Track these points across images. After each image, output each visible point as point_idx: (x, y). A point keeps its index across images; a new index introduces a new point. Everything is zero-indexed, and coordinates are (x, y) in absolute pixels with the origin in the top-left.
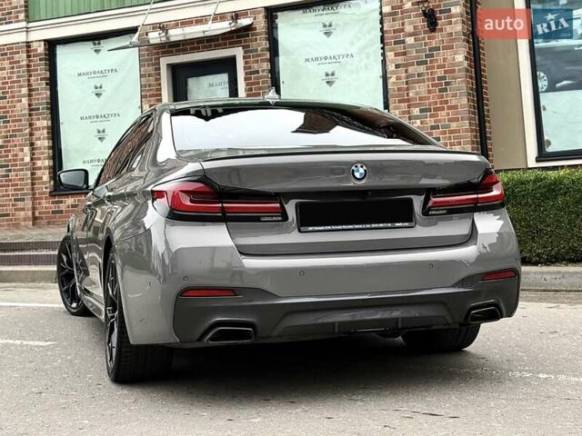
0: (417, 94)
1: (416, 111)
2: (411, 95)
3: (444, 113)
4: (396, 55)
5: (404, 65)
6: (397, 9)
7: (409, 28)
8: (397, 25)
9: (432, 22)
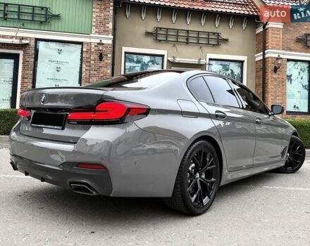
4: (86, 66)
5: (89, 70)
6: (89, 51)
7: (92, 58)
8: (88, 56)
9: (101, 57)
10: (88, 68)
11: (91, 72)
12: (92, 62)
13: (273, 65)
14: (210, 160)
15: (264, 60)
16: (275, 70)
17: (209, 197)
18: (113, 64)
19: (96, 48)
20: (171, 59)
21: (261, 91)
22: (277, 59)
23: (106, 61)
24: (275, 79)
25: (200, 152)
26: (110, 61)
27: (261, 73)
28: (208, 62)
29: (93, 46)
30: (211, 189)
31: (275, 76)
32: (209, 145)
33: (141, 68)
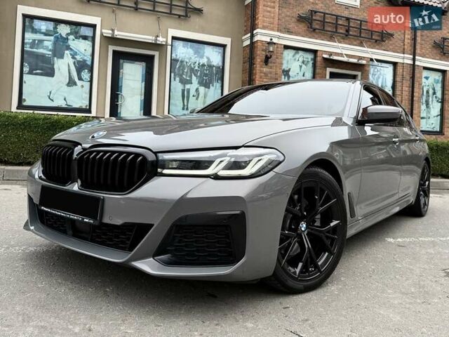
13: (264, 53)
20: (108, 33)
24: (266, 74)
28: (170, 42)
33: (55, 43)
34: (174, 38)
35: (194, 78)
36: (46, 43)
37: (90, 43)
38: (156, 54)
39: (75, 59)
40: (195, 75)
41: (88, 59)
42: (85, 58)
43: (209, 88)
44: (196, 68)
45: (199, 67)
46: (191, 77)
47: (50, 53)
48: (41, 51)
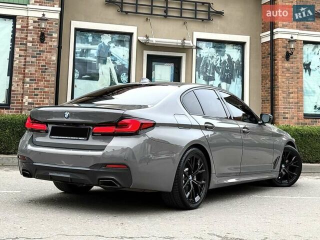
0: (29, 71)
1: (28, 80)
2: (26, 71)
3: (42, 83)
4: (20, 50)
5: (24, 56)
6: (25, 28)
7: (30, 39)
8: (23, 36)
9: (42, 38)
10: (22, 53)
11: (28, 59)
12: (30, 45)
13: (285, 49)
14: (200, 165)
15: (272, 41)
16: (288, 56)
17: (200, 196)
18: (60, 47)
19: (36, 25)
20: (143, 39)
21: (269, 85)
22: (290, 41)
23: (50, 43)
24: (288, 70)
25: (193, 158)
26: (55, 44)
27: (268, 60)
28: (195, 44)
29: (31, 22)
30: (201, 190)
31: (287, 65)
32: (200, 152)
33: (99, 51)
34: (198, 40)
35: (216, 75)
36: (92, 52)
37: (128, 49)
38: (184, 55)
39: (116, 64)
40: (217, 72)
41: (126, 63)
42: (124, 63)
43: (230, 83)
44: (218, 65)
45: (220, 65)
46: (213, 74)
47: (96, 60)
48: (89, 58)
